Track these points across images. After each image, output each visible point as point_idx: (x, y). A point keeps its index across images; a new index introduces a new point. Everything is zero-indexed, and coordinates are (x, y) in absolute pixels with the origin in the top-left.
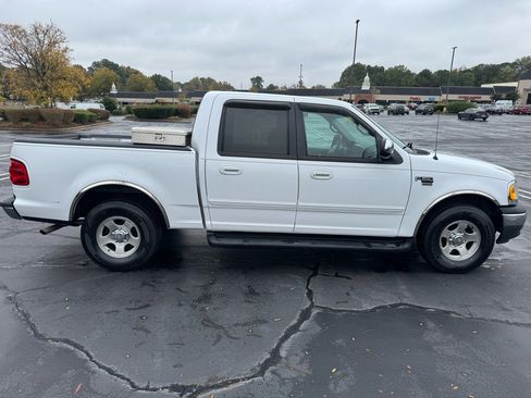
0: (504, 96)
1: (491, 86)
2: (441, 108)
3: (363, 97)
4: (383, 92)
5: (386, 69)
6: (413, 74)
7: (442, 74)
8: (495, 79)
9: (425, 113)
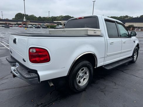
0: (59, 24)
1: (56, 22)
2: (48, 27)
3: (25, 23)
4: (31, 22)
5: (29, 15)
6: (37, 17)
7: (44, 18)
8: (56, 20)
9: (45, 28)
